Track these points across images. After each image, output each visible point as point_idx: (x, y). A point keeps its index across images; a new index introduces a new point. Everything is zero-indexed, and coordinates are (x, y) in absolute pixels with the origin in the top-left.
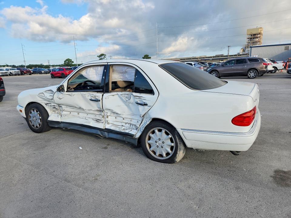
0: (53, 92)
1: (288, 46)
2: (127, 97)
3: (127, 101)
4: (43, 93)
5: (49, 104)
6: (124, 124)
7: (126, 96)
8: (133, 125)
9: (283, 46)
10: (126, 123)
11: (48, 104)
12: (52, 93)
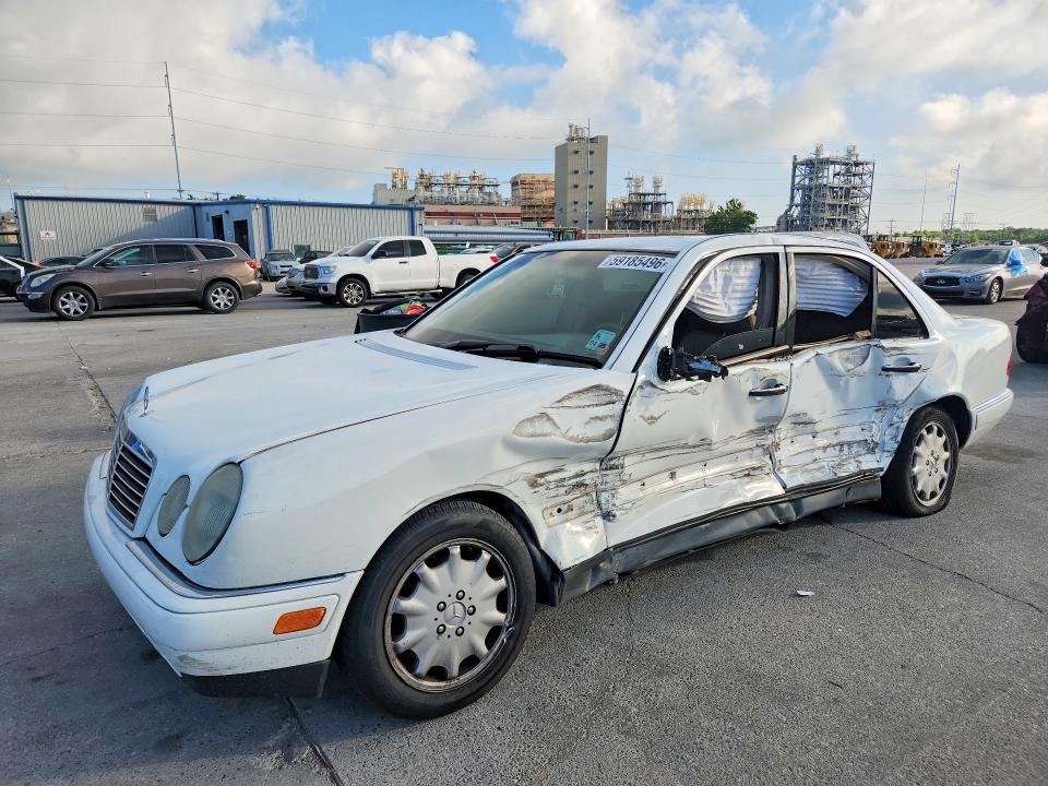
0: (616, 392)
1: (153, 206)
2: (847, 359)
3: (849, 371)
4: (543, 415)
5: (550, 478)
6: (818, 454)
7: (846, 354)
8: (850, 444)
9: (136, 206)
10: (825, 448)
11: (542, 475)
12: (607, 399)
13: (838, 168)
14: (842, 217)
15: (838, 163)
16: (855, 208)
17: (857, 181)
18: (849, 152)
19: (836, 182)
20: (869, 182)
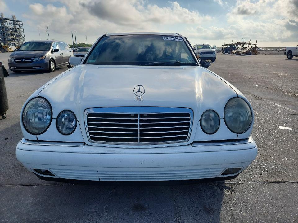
13: (10, 22)
14: (16, 38)
15: (10, 20)
16: (20, 35)
17: (18, 27)
18: (13, 17)
19: (11, 26)
20: (22, 27)
